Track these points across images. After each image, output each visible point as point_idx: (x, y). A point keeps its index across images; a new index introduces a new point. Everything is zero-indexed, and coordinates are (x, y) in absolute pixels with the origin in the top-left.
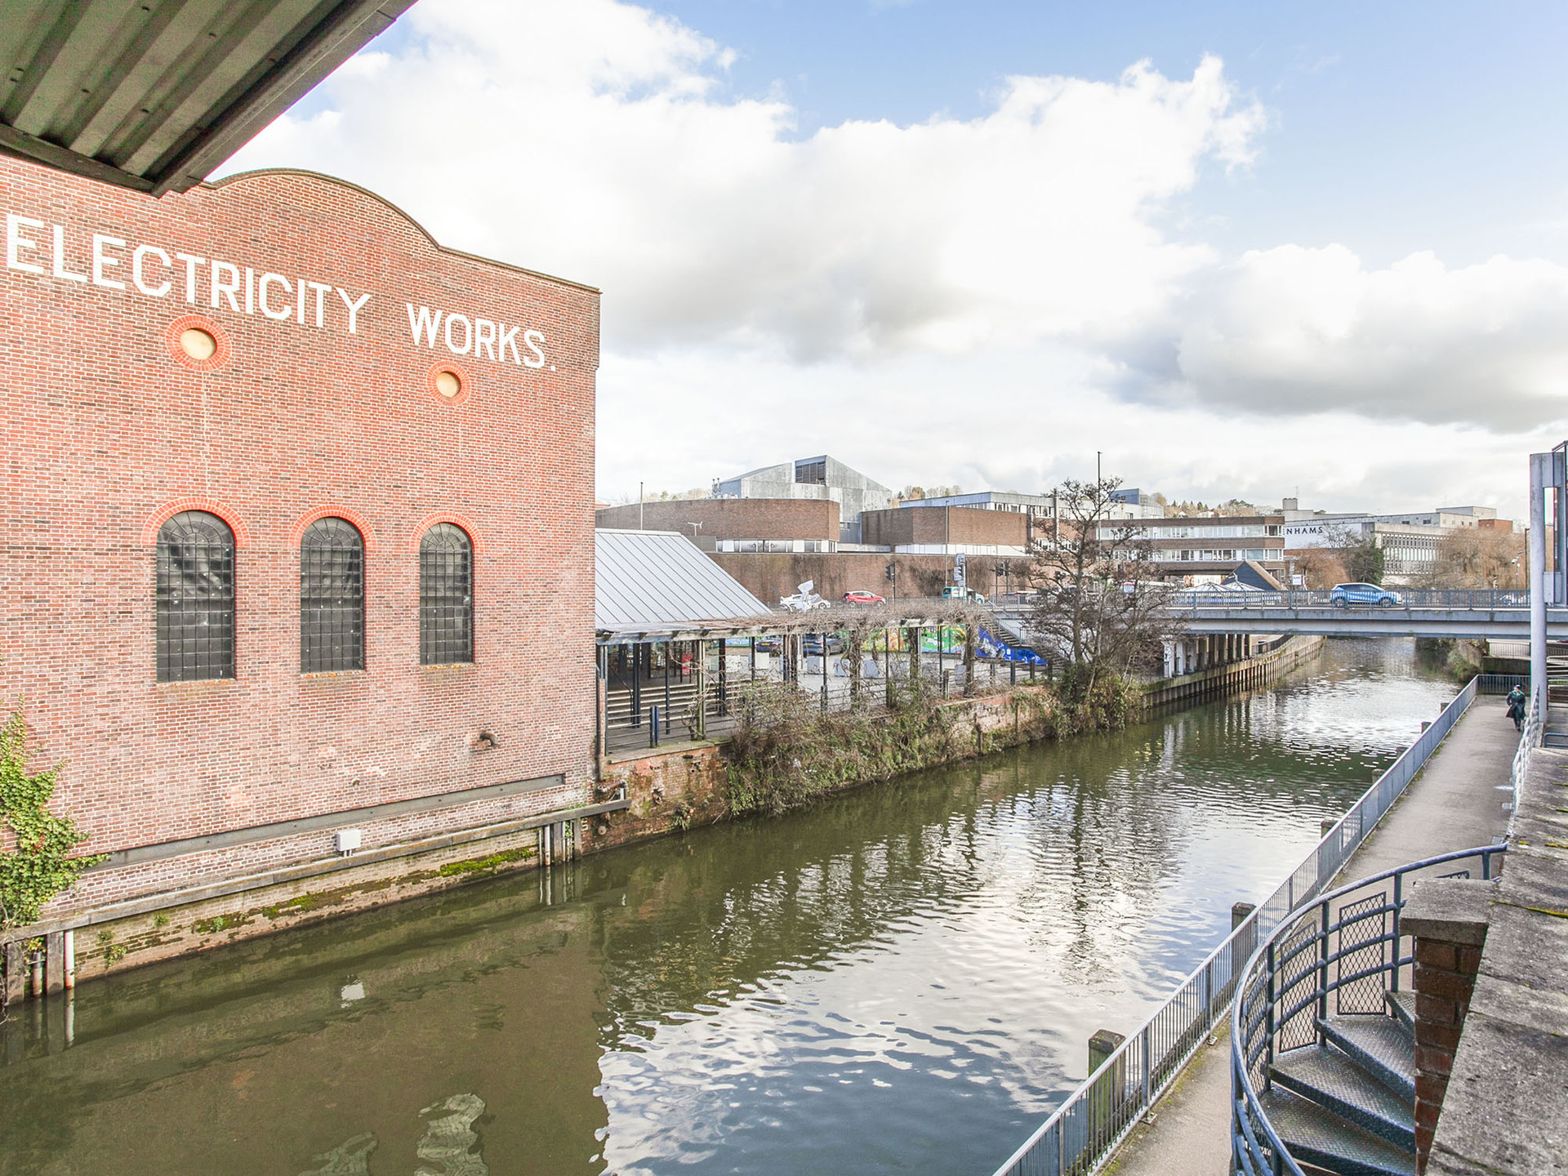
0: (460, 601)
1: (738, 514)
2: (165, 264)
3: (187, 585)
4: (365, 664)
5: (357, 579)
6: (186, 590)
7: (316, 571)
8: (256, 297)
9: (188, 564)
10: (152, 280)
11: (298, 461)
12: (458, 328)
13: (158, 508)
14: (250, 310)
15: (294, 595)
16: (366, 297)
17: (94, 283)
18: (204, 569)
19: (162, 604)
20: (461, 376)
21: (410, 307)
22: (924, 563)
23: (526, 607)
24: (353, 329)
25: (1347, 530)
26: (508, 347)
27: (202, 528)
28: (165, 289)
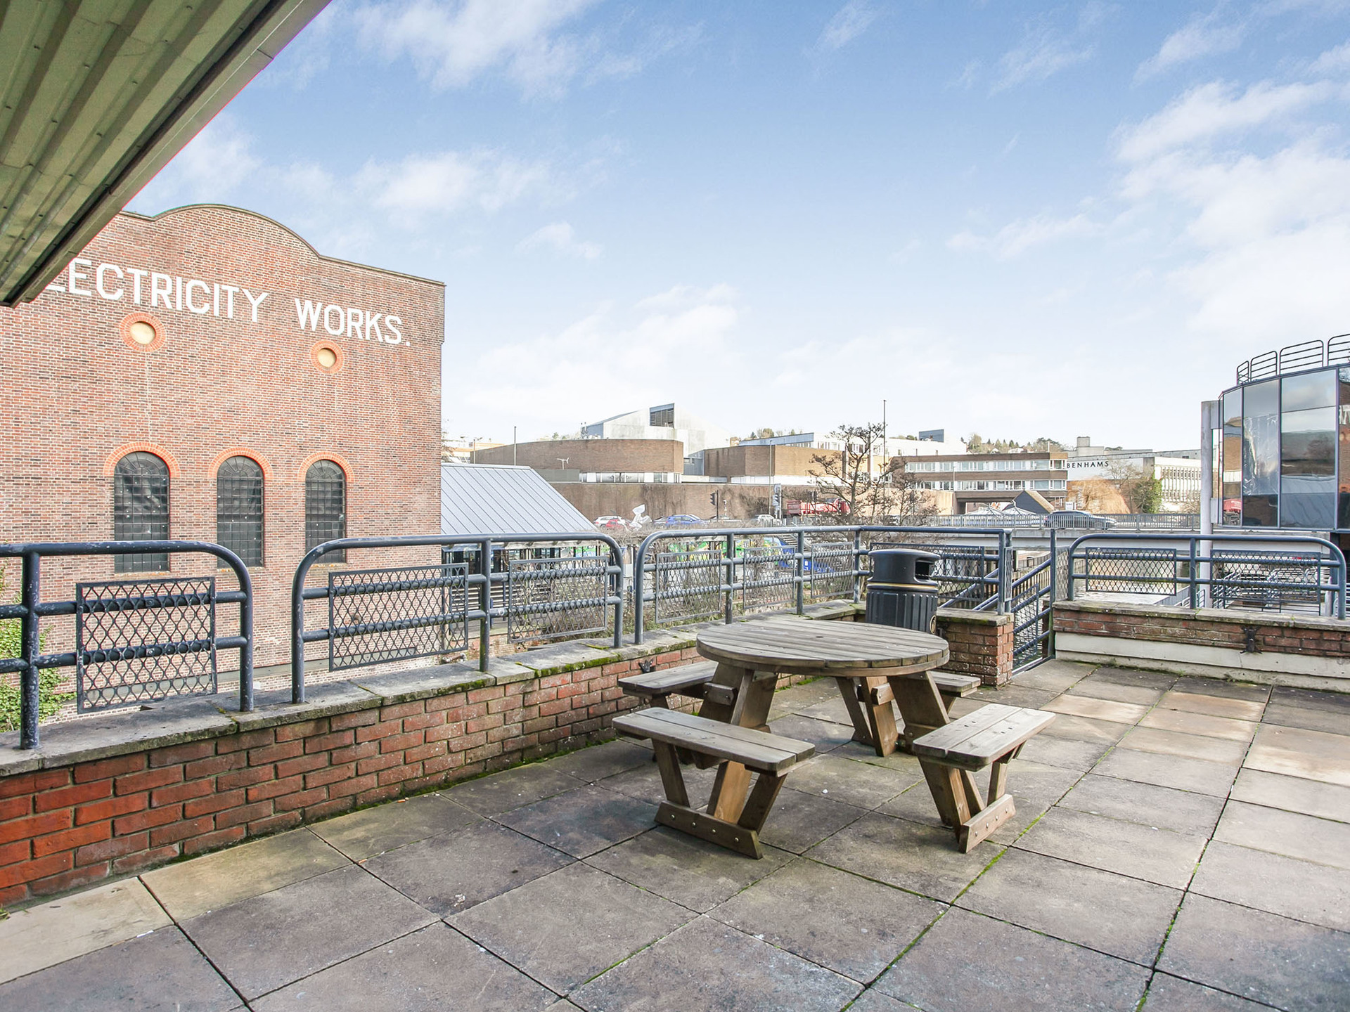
0: (336, 517)
1: (599, 451)
2: (119, 276)
3: (136, 504)
4: (264, 562)
5: (259, 501)
6: (136, 508)
7: (228, 495)
8: (184, 298)
9: (137, 490)
10: (110, 289)
11: (215, 415)
12: (334, 315)
13: (115, 450)
14: (179, 307)
15: (212, 512)
16: (264, 295)
17: (70, 292)
18: (148, 493)
19: (117, 518)
20: (337, 352)
21: (297, 301)
22: (751, 492)
23: (386, 522)
24: (255, 318)
25: (1128, 464)
26: (373, 329)
27: (146, 464)
28: (119, 294)
